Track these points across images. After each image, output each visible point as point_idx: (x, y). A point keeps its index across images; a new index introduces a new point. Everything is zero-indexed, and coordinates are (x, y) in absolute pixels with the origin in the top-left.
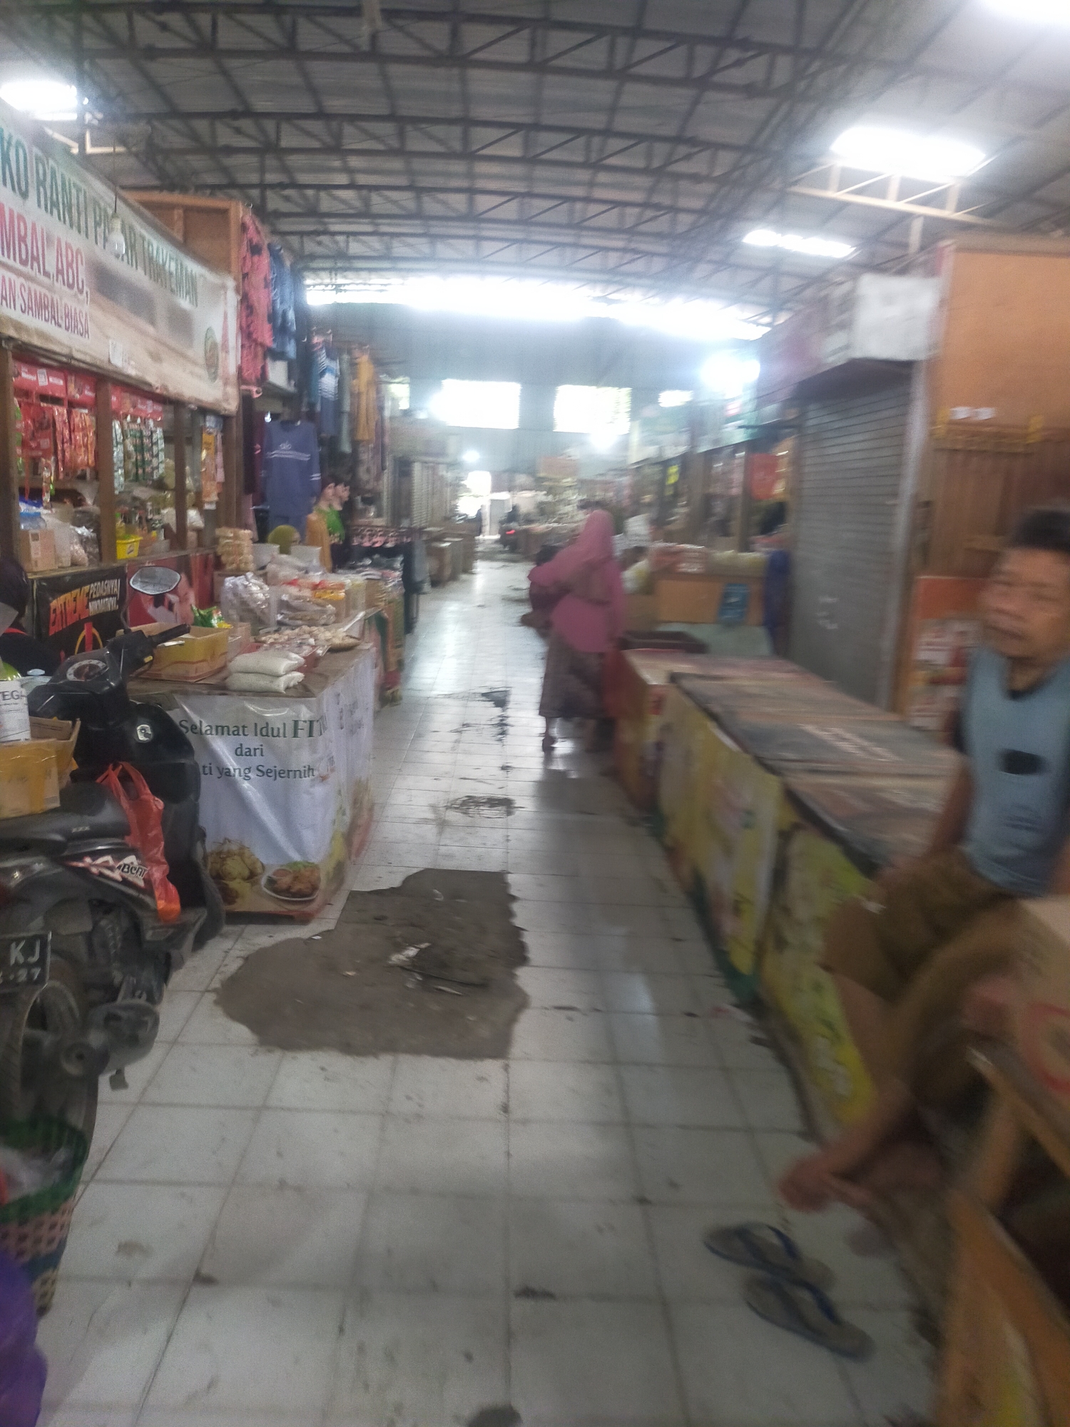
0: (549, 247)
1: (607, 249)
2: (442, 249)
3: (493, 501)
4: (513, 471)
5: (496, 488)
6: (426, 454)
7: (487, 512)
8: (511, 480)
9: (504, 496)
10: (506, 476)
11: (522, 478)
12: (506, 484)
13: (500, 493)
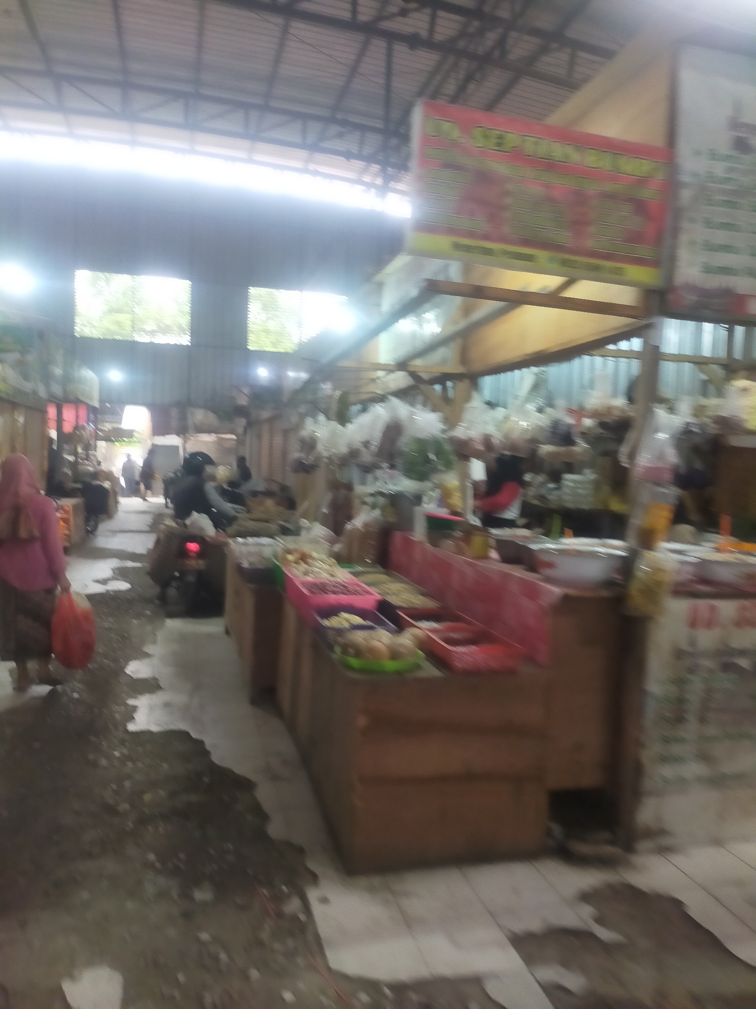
4: (184, 406)
5: (160, 428)
8: (183, 417)
9: (173, 440)
10: (174, 412)
11: (199, 416)
12: (174, 423)
13: (167, 436)
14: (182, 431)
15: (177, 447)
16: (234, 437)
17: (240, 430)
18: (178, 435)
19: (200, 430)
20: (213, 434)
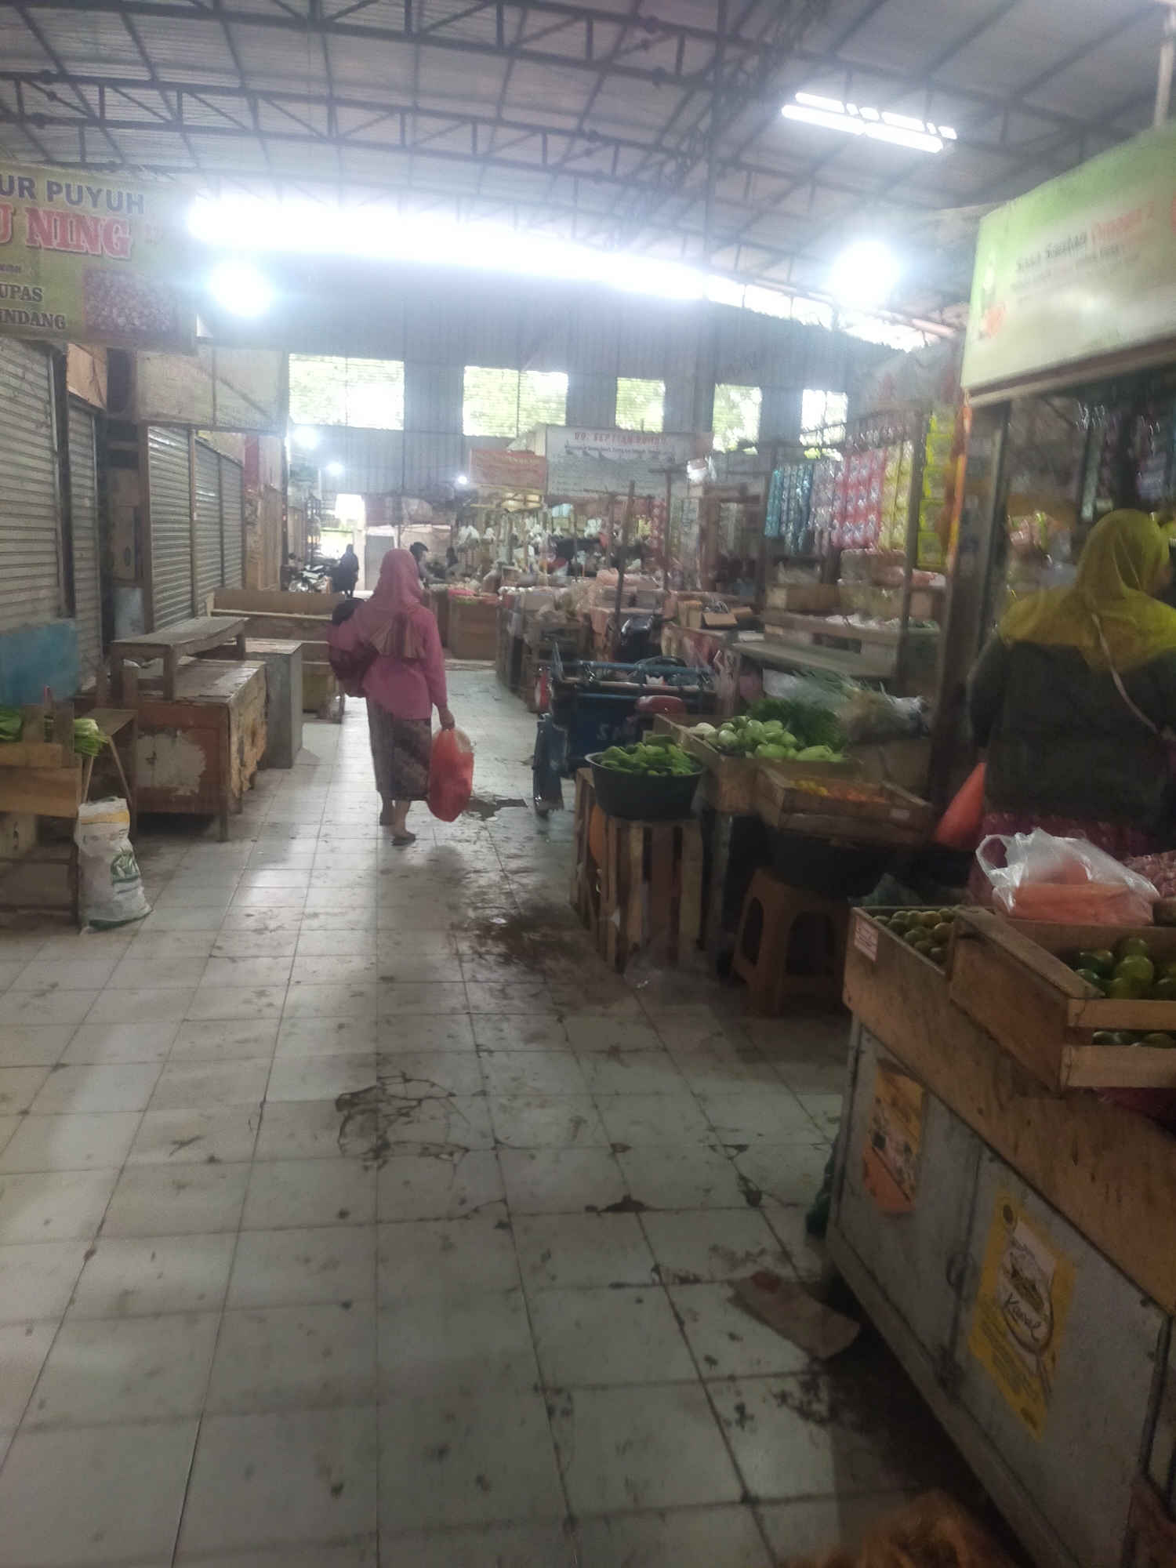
0: (449, 123)
1: (545, 131)
2: (271, 118)
3: (368, 538)
4: (399, 494)
5: (375, 519)
6: (213, 427)
7: (359, 552)
8: (398, 508)
9: (387, 531)
10: (389, 501)
11: (414, 505)
12: (389, 513)
13: (381, 527)
14: (397, 521)
15: (391, 538)
16: (449, 528)
17: (453, 523)
18: (393, 525)
19: (415, 521)
20: (430, 525)
